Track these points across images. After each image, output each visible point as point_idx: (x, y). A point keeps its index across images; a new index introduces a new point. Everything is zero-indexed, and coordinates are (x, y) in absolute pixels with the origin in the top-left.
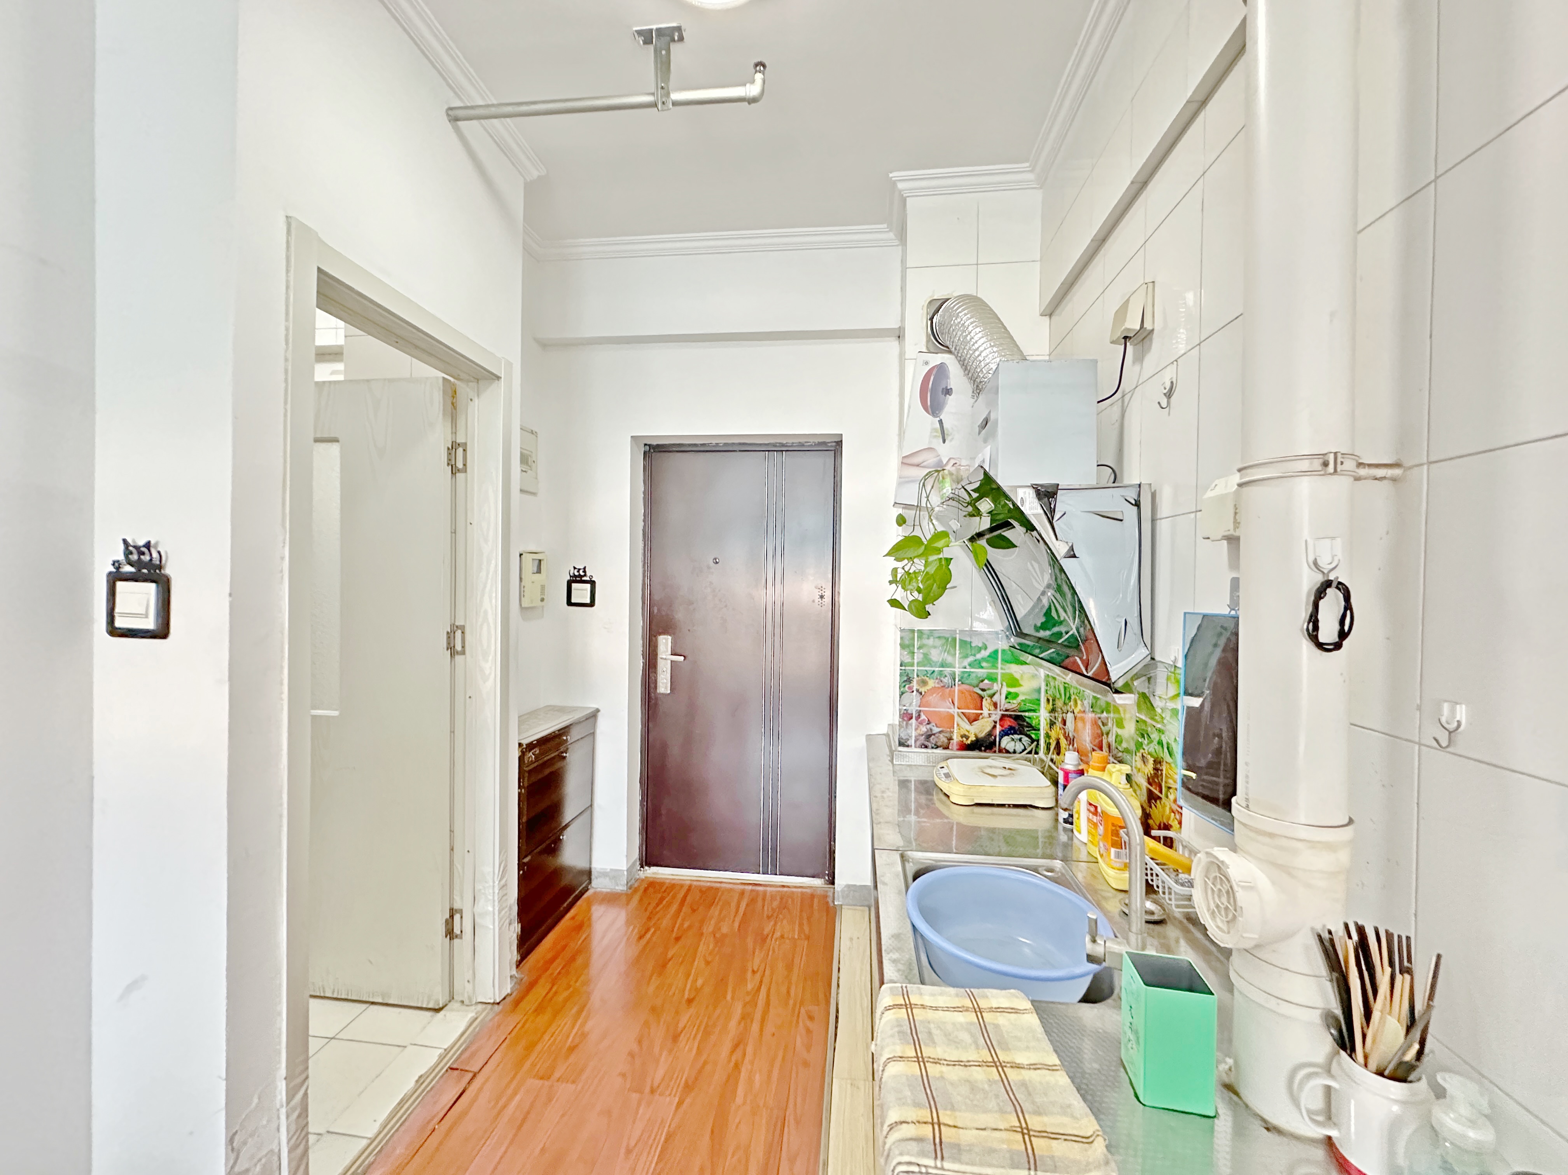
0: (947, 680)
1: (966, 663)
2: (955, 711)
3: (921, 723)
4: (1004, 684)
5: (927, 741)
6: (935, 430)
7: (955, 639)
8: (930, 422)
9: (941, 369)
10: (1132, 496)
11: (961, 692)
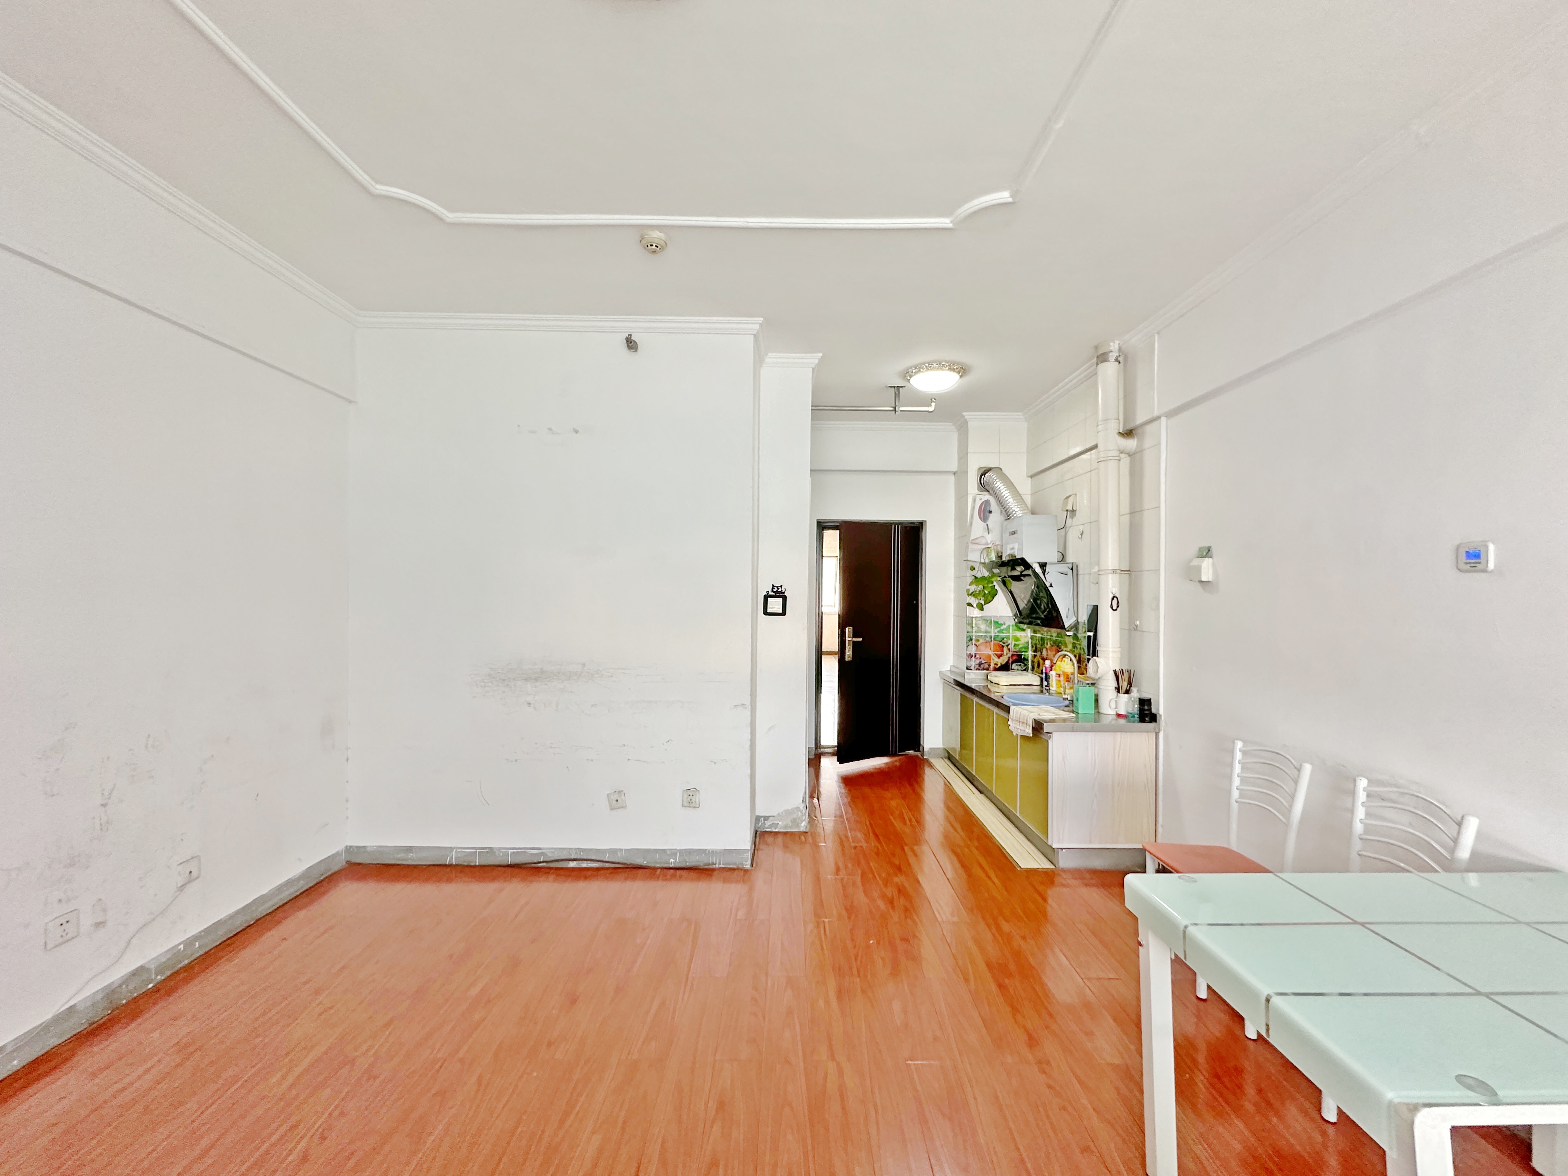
0: (988, 639)
1: (996, 630)
2: (991, 653)
3: (977, 659)
4: (1013, 640)
5: (980, 667)
6: (984, 528)
7: (991, 621)
8: (982, 524)
9: (987, 502)
10: (1070, 566)
11: (994, 644)
